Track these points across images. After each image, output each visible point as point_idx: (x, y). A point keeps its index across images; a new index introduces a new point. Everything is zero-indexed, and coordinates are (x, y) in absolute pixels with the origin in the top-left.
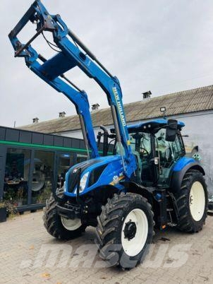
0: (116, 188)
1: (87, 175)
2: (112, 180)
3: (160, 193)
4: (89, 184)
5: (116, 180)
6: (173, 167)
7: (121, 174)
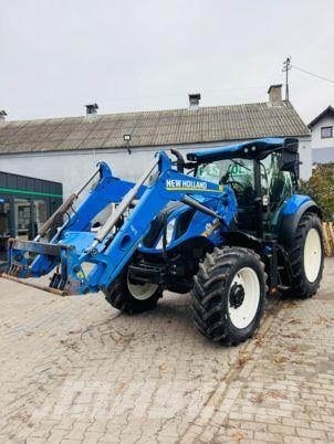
0: (209, 241)
1: (173, 222)
2: (204, 229)
3: (271, 245)
4: (176, 236)
5: (208, 230)
6: (283, 209)
7: (214, 221)
